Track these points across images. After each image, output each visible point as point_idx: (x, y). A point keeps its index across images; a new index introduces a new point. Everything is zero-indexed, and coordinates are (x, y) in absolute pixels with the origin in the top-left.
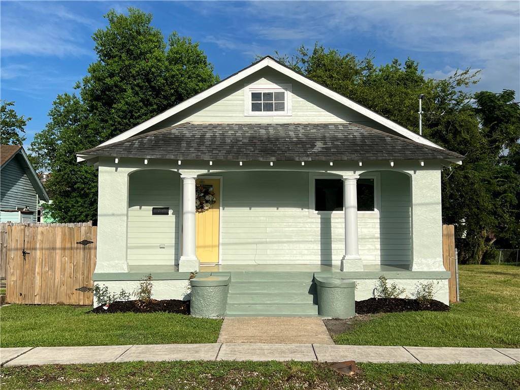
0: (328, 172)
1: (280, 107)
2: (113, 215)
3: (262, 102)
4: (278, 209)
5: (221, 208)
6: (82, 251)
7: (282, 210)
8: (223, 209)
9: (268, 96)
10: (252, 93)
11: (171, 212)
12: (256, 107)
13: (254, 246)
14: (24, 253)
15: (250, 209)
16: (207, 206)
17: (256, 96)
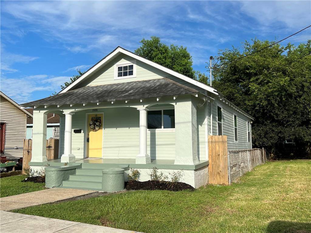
0: (130, 106)
1: (131, 73)
2: (38, 134)
3: (123, 71)
4: (129, 128)
5: (103, 129)
6: (48, 150)
7: (131, 129)
8: (104, 129)
9: (126, 68)
10: (118, 68)
11: (82, 131)
12: (120, 75)
13: (118, 149)
14: (28, 152)
15: (116, 129)
16: (97, 128)
17: (120, 69)
